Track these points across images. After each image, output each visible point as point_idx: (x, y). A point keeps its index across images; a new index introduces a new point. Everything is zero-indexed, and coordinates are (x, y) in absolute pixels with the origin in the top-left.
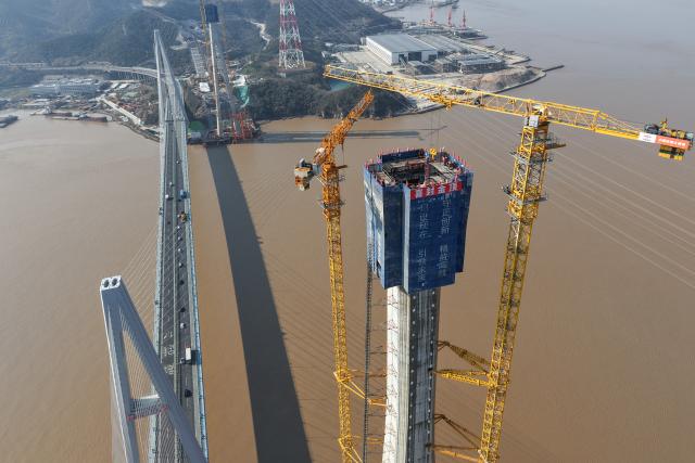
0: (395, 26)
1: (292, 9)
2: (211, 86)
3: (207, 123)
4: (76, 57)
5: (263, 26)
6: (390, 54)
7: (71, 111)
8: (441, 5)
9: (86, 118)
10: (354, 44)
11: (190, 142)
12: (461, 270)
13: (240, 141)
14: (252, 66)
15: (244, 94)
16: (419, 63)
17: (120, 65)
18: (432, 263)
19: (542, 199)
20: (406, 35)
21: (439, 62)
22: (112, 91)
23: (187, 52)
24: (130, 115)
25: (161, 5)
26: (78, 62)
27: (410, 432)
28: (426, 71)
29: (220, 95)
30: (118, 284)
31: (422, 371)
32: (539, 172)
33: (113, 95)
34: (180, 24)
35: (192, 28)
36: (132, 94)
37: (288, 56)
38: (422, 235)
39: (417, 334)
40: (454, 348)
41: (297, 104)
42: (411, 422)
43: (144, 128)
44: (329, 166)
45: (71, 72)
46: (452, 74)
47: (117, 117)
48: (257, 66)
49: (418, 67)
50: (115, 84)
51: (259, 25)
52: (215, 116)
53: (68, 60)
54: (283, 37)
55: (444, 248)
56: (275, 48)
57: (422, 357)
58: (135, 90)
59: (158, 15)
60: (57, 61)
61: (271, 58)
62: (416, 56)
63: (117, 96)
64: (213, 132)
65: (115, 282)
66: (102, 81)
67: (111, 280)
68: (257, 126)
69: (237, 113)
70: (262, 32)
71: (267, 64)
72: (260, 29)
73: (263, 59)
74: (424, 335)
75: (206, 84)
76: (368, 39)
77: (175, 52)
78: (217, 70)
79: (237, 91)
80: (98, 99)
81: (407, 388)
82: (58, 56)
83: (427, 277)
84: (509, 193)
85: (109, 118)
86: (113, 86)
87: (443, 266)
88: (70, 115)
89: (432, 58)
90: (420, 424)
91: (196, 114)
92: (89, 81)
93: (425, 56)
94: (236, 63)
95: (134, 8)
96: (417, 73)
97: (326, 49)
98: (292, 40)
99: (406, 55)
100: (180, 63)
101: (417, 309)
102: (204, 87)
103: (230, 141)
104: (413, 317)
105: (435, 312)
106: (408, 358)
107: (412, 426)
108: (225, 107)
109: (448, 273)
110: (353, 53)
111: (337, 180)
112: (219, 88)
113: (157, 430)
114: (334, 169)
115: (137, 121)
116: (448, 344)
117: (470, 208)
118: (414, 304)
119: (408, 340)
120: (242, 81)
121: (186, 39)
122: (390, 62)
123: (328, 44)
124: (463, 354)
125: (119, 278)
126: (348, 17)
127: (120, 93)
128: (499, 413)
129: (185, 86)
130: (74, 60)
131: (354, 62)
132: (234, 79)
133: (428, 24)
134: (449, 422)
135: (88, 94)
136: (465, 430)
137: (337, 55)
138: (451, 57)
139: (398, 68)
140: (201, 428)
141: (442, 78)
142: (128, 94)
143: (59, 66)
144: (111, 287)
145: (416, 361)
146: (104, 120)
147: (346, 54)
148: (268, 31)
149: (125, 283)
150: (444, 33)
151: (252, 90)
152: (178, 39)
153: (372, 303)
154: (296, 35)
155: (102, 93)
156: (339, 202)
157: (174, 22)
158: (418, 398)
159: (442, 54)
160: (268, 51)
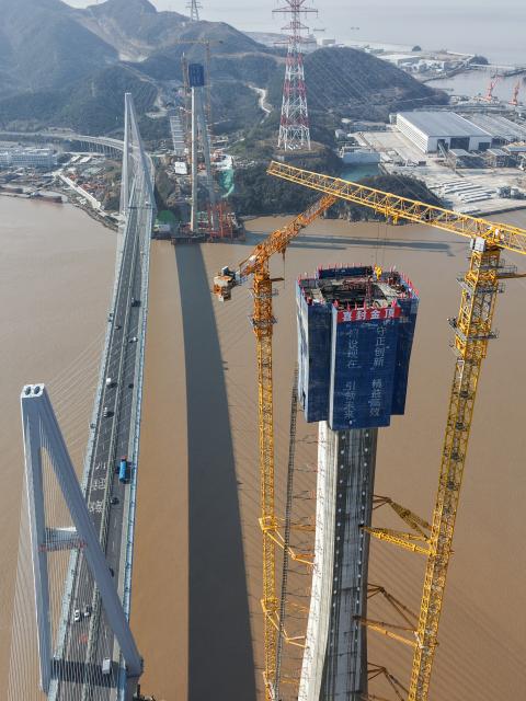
0: (440, 101)
1: (301, 73)
2: (189, 168)
3: (179, 213)
4: (36, 121)
5: (264, 93)
6: (426, 137)
7: (21, 187)
8: (507, 75)
9: (38, 196)
10: (381, 121)
11: (156, 235)
12: (401, 412)
13: (217, 239)
14: (243, 144)
15: (228, 180)
16: (463, 153)
17: (84, 133)
18: (363, 399)
19: (491, 336)
20: (452, 114)
21: (492, 152)
22: (71, 166)
23: (165, 122)
24: (90, 197)
25: (141, 59)
26: (35, 127)
27: (335, 598)
28: (472, 164)
29: (198, 179)
30: (41, 393)
31: (351, 526)
32: (489, 304)
33: (72, 170)
34: (160, 85)
35: (175, 90)
36: (94, 171)
37: (291, 134)
38: (351, 364)
39: (345, 481)
40: (396, 507)
41: (293, 197)
42: (336, 585)
43: (104, 214)
44: (261, 277)
45: (26, 139)
46: (508, 170)
47: (74, 197)
48: (249, 145)
49: (461, 158)
50: (76, 156)
51: (259, 90)
52: (189, 205)
53: (26, 123)
54: (286, 108)
55: (377, 383)
56: (275, 123)
57: (351, 509)
58: (97, 166)
59: (136, 72)
60: (11, 124)
61: (268, 136)
62: (461, 143)
63: (77, 172)
64: (186, 226)
65: (37, 391)
66: (61, 152)
67: (33, 387)
68: (240, 222)
69: (217, 203)
70: (262, 101)
71: (262, 143)
72: (259, 96)
73: (257, 136)
74: (355, 484)
75: (183, 164)
76: (399, 116)
77: (151, 121)
78: (197, 147)
79: (219, 176)
80: (54, 174)
81: (332, 544)
82: (15, 119)
83: (356, 414)
84: (455, 326)
85: (64, 198)
86: (74, 159)
87: (375, 403)
88: (20, 191)
89: (483, 147)
90: (347, 590)
91: (167, 202)
92: (45, 151)
93: (473, 144)
94: (225, 139)
95: (109, 62)
96: (459, 166)
97: (342, 126)
98: (298, 114)
99: (448, 141)
100: (155, 135)
101: (347, 451)
102: (180, 168)
103: (204, 238)
104: (341, 460)
105: (370, 458)
106: (334, 507)
107: (338, 592)
108: (203, 196)
109: (381, 412)
110: (376, 134)
111: (270, 294)
112: (198, 170)
113: (76, 574)
114: (267, 281)
115: (96, 205)
116: (389, 501)
117: (414, 340)
118: (342, 445)
119: (335, 487)
120: (227, 164)
121: (165, 105)
122: (425, 148)
123: (345, 121)
124: (405, 514)
125: (42, 387)
126: (374, 85)
127: (81, 168)
128: (439, 589)
129: (158, 166)
130: (31, 125)
131: (377, 146)
132: (218, 160)
133: (486, 100)
134: (388, 596)
135: (44, 167)
136: (404, 608)
137: (355, 136)
138: (509, 147)
139: (435, 157)
140: (124, 580)
141: (493, 175)
142: (90, 170)
143: (13, 130)
144: (32, 395)
145: (343, 513)
146: (58, 200)
147: (366, 135)
148: (269, 99)
149: (49, 393)
150: (506, 113)
151: (240, 175)
152: (156, 104)
153: (296, 438)
154: (303, 107)
155: (60, 166)
156: (271, 319)
157: (154, 82)
158: (345, 558)
159: (498, 142)
160: (265, 126)
